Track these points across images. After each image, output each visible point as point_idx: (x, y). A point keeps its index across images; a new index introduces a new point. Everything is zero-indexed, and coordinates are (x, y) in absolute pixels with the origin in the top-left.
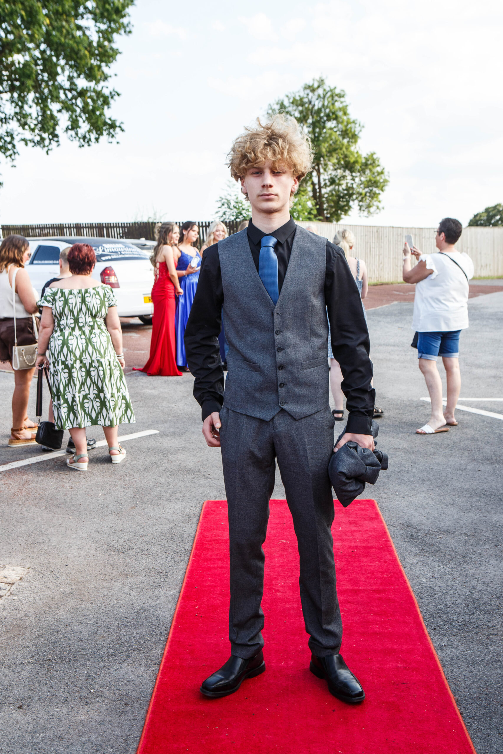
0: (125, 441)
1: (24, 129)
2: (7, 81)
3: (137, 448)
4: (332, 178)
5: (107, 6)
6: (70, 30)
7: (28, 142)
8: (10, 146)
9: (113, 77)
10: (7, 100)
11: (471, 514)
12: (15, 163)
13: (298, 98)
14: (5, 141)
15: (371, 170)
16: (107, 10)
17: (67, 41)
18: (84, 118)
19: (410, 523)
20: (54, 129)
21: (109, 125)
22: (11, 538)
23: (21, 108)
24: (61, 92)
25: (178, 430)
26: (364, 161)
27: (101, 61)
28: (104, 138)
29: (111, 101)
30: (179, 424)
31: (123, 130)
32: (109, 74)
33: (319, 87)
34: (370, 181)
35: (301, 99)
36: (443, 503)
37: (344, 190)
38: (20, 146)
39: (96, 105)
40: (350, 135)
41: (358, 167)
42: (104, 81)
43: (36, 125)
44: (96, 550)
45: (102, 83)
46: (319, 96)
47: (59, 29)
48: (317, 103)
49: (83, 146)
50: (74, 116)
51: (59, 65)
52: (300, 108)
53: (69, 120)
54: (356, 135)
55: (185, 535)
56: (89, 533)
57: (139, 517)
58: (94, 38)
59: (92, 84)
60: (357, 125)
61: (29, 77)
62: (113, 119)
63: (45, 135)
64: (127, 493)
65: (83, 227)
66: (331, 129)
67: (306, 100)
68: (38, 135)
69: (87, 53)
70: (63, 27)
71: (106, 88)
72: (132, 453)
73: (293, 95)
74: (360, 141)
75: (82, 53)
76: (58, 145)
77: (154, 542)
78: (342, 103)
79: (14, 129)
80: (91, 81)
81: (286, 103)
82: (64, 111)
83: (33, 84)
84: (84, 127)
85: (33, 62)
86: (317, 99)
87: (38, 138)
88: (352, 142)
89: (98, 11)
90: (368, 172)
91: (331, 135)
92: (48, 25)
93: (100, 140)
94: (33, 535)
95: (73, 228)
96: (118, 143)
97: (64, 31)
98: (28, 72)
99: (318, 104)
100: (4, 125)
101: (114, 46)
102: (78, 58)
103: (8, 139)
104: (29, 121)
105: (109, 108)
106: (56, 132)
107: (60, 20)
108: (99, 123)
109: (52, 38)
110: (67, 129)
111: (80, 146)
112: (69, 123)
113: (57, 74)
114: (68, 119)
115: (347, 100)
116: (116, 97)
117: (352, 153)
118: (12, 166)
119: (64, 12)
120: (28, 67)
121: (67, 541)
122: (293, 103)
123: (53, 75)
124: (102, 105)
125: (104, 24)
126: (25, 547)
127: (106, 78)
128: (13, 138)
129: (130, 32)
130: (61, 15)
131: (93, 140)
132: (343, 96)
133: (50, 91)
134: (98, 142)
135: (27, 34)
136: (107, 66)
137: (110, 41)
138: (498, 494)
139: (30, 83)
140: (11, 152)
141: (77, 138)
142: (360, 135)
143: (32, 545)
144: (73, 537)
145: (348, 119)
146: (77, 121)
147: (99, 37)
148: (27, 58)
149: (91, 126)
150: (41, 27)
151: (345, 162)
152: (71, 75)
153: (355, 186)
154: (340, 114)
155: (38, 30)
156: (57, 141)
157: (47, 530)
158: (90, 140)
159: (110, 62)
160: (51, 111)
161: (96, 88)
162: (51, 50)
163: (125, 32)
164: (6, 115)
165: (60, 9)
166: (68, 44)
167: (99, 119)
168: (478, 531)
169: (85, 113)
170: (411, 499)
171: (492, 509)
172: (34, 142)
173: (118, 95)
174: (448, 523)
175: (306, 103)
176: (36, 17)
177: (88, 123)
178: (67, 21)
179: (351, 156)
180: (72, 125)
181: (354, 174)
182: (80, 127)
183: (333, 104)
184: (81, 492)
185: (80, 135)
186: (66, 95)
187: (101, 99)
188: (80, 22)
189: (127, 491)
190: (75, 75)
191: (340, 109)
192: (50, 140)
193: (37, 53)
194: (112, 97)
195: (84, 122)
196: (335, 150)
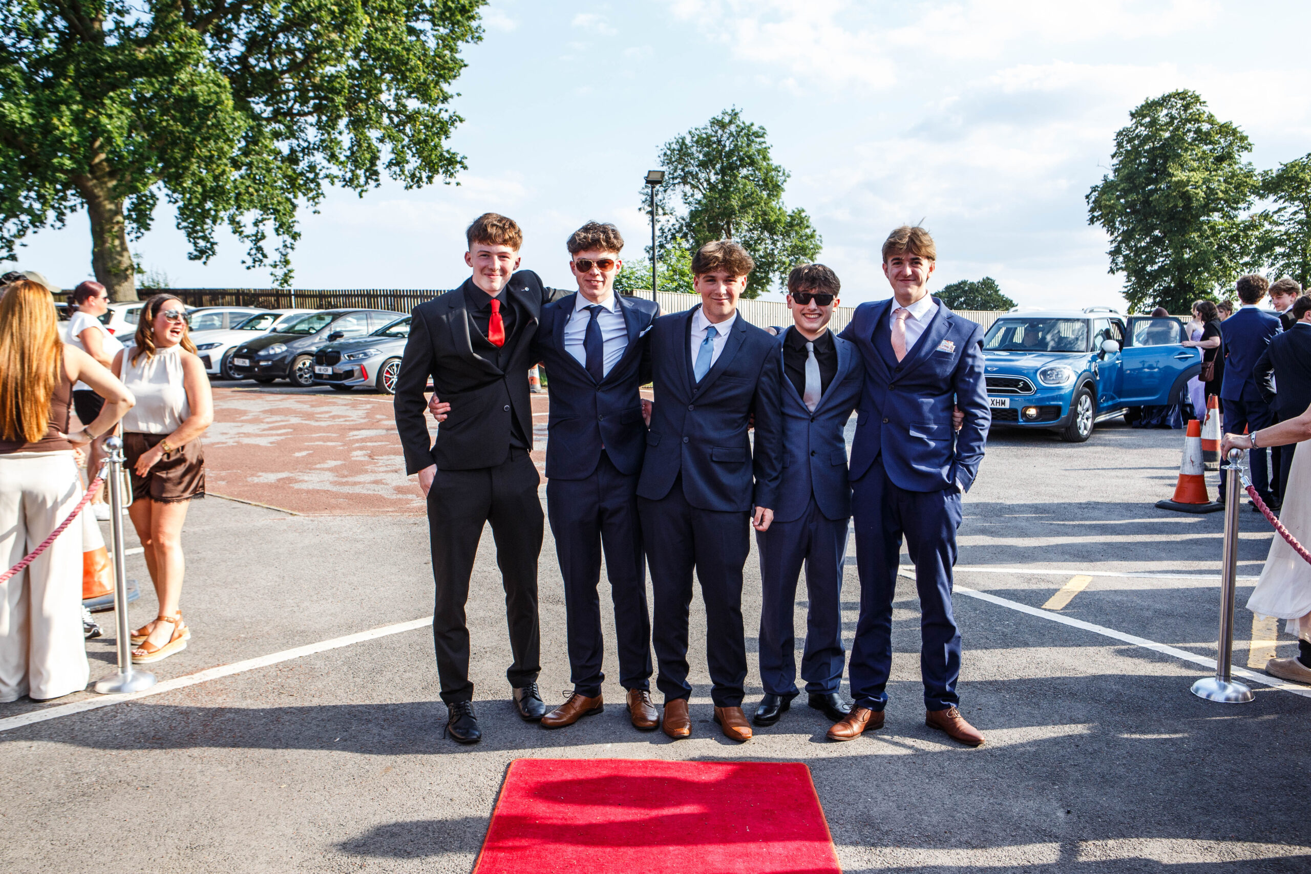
0: (402, 633)
1: (329, 161)
2: (313, 98)
3: (418, 648)
4: (745, 241)
5: (450, 3)
6: (398, 32)
7: (336, 180)
8: (312, 186)
9: (456, 97)
10: (311, 125)
11: (973, 797)
12: (318, 208)
13: (704, 136)
14: (308, 178)
15: (797, 233)
16: (450, 9)
17: (392, 47)
18: (414, 150)
19: (868, 816)
20: (373, 164)
21: (447, 159)
22: (154, 832)
23: (329, 133)
24: (385, 115)
25: (491, 614)
26: (789, 219)
27: (440, 76)
28: (439, 178)
29: (452, 129)
30: (494, 603)
31: (465, 168)
32: (450, 93)
33: (731, 122)
34: (796, 246)
35: (708, 137)
36: (924, 771)
37: (760, 256)
38: (325, 184)
39: (430, 133)
40: (770, 186)
41: (780, 227)
42: (443, 102)
43: (347, 157)
44: (300, 866)
45: (440, 106)
46: (731, 134)
47: (384, 31)
48: (727, 144)
49: (411, 187)
50: (400, 147)
51: (384, 80)
52: (706, 149)
53: (393, 152)
54: (779, 186)
55: (468, 835)
56: (297, 826)
57: (394, 791)
58: (432, 44)
59: (426, 106)
60: (780, 174)
61: (339, 93)
62: (452, 151)
63: (360, 172)
64: (384, 737)
65: (404, 296)
66: (746, 177)
67: (715, 139)
68: (352, 171)
69: (419, 62)
70: (388, 28)
71: (445, 111)
72: (409, 656)
73: (698, 132)
74: (784, 196)
75: (412, 64)
76: (378, 185)
77: (409, 850)
78: (760, 144)
79: (318, 162)
80: (425, 102)
81: (688, 141)
82: (387, 140)
83: (345, 102)
84: (413, 163)
85: (347, 74)
86: (728, 139)
87: (349, 175)
88: (774, 196)
89: (436, 10)
90: (793, 234)
91: (745, 185)
92: (369, 26)
93: (434, 180)
94: (197, 826)
95: (391, 296)
96: (458, 184)
97: (390, 33)
98: (338, 86)
99: (729, 146)
100: (306, 157)
101: (458, 56)
102: (407, 70)
103: (311, 176)
104: (337, 151)
105: (447, 137)
106: (375, 168)
107: (385, 19)
108: (433, 156)
109: (373, 42)
110: (390, 165)
111: (406, 188)
112: (393, 156)
113: (380, 91)
114: (390, 150)
115: (769, 140)
116: (458, 124)
117: (772, 209)
118: (315, 212)
119: (393, 11)
120: (339, 80)
121: (254, 843)
122: (697, 142)
123: (374, 91)
124: (438, 133)
125: (444, 27)
126: (175, 856)
127: (445, 99)
128: (317, 175)
129: (479, 38)
130: (388, 13)
131: (425, 179)
132: (762, 136)
133: (368, 114)
134: (431, 182)
135: (340, 37)
136: (446, 81)
137: (452, 50)
138: (1016, 755)
139: (339, 100)
140: (315, 192)
141: (403, 177)
142: (785, 186)
143: (188, 851)
144: (267, 834)
145: (768, 164)
146: (402, 152)
147: (438, 44)
148: (338, 68)
149: (422, 161)
150: (358, 26)
151: (764, 220)
152: (399, 92)
153: (776, 252)
154: (759, 158)
155: (354, 32)
156: (377, 180)
157: (225, 815)
158: (420, 178)
159: (450, 77)
160: (367, 139)
161: (431, 110)
162: (374, 60)
163: (472, 38)
164: (309, 143)
165: (385, 5)
166: (394, 51)
167: (434, 152)
168: (991, 837)
169: (415, 144)
170: (868, 763)
171: (1009, 786)
172: (345, 180)
173: (461, 121)
174: (935, 819)
175: (714, 143)
176: (352, 13)
177: (419, 157)
178: (394, 21)
179: (772, 214)
180: (396, 159)
181: (775, 237)
182: (408, 162)
183: (748, 145)
184: (307, 733)
185: (406, 173)
186: (391, 119)
187: (438, 126)
188: (413, 24)
189: (384, 732)
190: (404, 93)
191: (759, 151)
192: (367, 178)
193: (355, 64)
194: (453, 123)
195: (413, 156)
196: (751, 204)
